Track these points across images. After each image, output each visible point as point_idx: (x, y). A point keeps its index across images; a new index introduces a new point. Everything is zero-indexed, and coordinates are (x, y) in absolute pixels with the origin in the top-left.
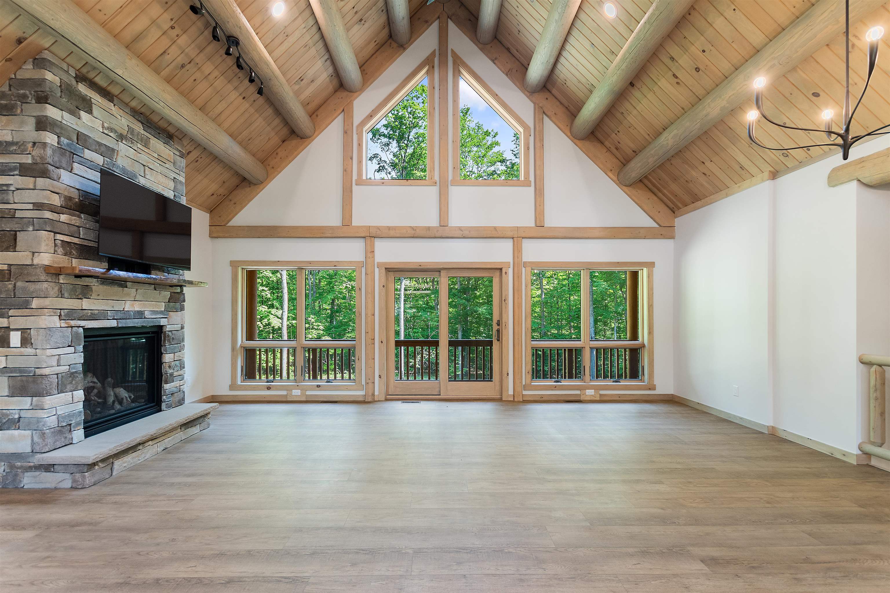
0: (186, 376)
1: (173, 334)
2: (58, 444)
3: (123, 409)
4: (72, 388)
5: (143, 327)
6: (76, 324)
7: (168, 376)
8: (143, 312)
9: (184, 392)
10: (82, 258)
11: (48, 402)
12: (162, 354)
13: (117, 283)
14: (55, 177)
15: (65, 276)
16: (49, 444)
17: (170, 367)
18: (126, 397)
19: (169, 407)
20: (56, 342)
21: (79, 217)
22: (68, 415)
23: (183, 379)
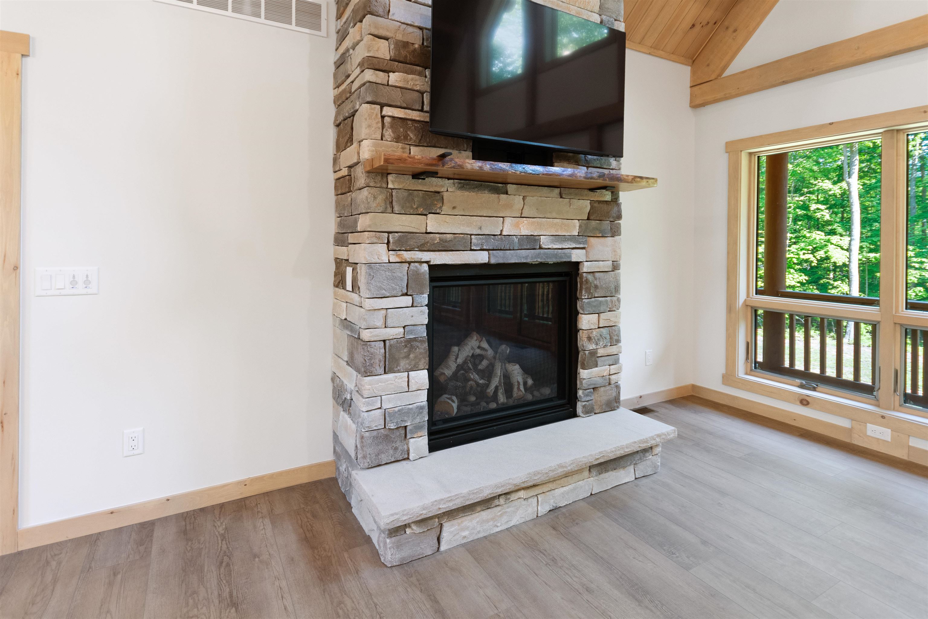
0: (622, 358)
1: (596, 279)
2: (384, 458)
3: (511, 402)
4: (407, 366)
5: (541, 264)
6: (413, 257)
7: (585, 354)
8: (537, 237)
9: (618, 387)
10: (425, 144)
11: (368, 387)
12: (577, 313)
13: (488, 187)
14: (380, 11)
15: (396, 177)
16: (368, 456)
17: (589, 339)
18: (518, 382)
19: (590, 411)
20: (381, 288)
21: (420, 74)
22: (399, 411)
23: (616, 362)
